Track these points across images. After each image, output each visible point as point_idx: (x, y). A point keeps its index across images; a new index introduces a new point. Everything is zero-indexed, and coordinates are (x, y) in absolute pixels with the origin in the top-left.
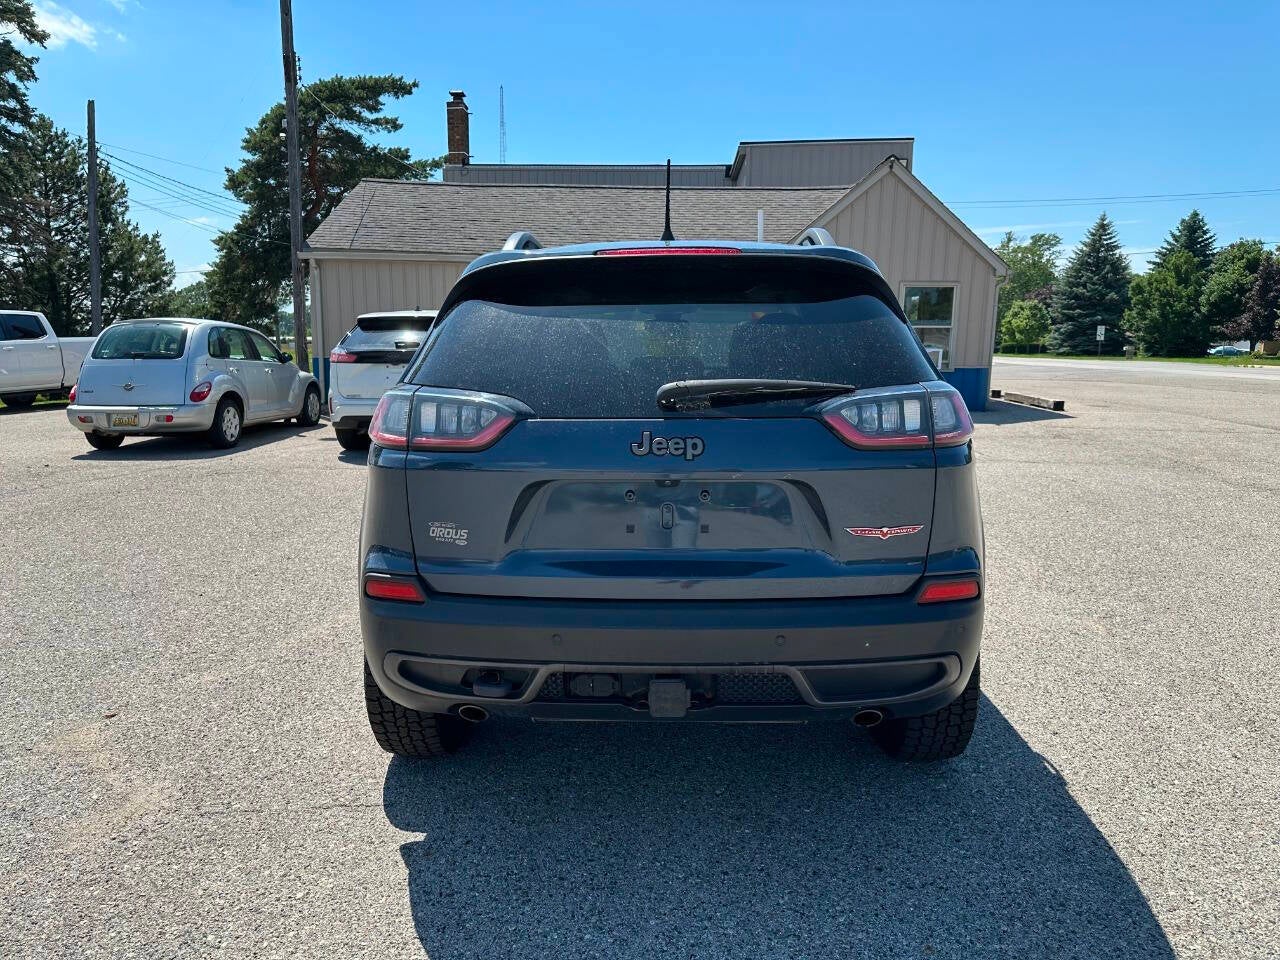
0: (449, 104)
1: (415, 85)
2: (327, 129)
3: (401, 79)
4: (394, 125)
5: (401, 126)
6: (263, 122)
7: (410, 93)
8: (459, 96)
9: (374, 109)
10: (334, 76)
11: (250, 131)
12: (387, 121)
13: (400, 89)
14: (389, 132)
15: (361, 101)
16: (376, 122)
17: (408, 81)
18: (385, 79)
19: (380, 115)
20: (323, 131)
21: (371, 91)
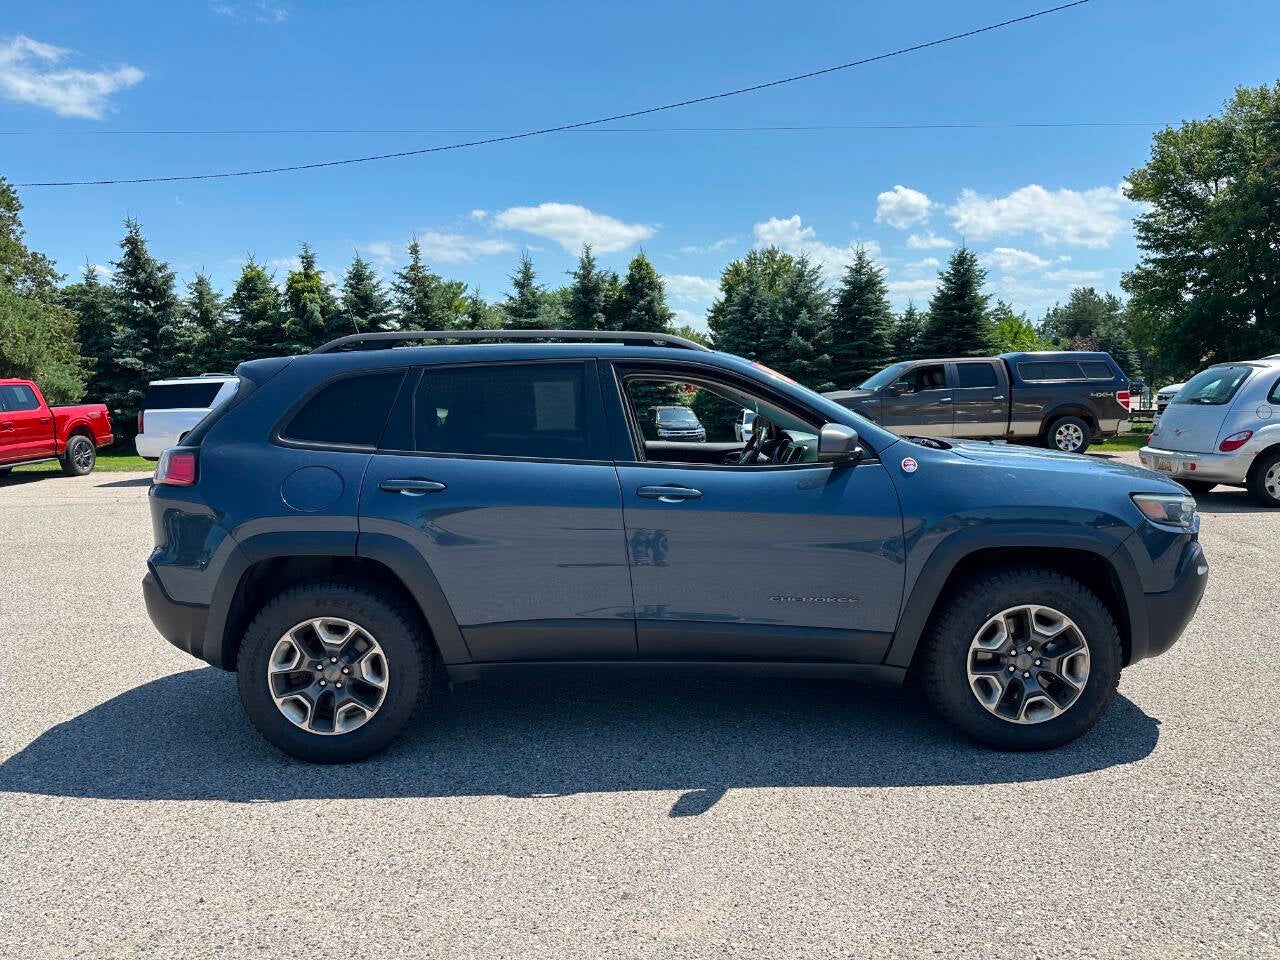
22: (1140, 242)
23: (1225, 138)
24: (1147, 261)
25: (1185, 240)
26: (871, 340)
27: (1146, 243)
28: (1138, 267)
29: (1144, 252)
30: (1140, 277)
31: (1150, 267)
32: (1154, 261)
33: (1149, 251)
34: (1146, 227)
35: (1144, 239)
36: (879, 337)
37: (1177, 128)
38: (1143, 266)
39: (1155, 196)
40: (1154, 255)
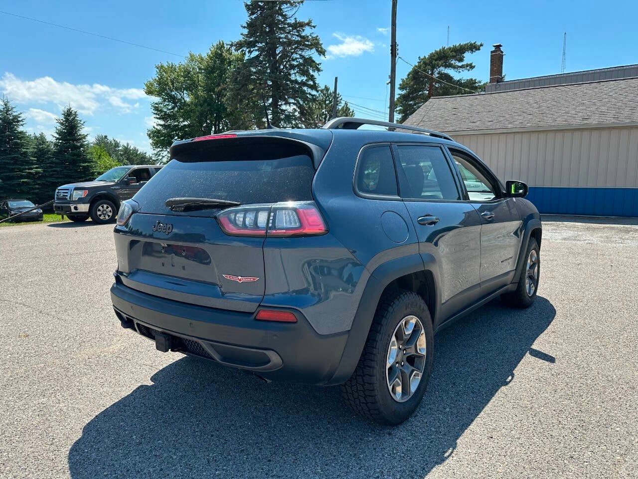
0: (492, 52)
1: (481, 45)
2: (438, 74)
3: (475, 43)
4: (471, 67)
5: (474, 67)
6: (409, 75)
7: (479, 49)
8: (498, 47)
9: (461, 60)
10: (441, 48)
11: (403, 80)
12: (467, 65)
13: (473, 48)
14: (469, 70)
15: (453, 57)
16: (462, 67)
17: (478, 43)
18: (465, 45)
19: (464, 63)
20: (436, 75)
21: (459, 52)
22: (155, 116)
23: (187, 73)
24: (157, 125)
25: (173, 117)
26: (21, 154)
27: (157, 116)
28: (154, 127)
29: (157, 120)
30: (155, 132)
31: (159, 128)
32: (161, 125)
33: (159, 121)
34: (156, 109)
35: (156, 114)
36: (25, 153)
37: (165, 65)
38: (156, 127)
39: (159, 94)
40: (162, 122)
